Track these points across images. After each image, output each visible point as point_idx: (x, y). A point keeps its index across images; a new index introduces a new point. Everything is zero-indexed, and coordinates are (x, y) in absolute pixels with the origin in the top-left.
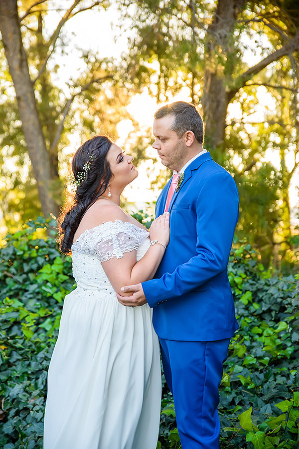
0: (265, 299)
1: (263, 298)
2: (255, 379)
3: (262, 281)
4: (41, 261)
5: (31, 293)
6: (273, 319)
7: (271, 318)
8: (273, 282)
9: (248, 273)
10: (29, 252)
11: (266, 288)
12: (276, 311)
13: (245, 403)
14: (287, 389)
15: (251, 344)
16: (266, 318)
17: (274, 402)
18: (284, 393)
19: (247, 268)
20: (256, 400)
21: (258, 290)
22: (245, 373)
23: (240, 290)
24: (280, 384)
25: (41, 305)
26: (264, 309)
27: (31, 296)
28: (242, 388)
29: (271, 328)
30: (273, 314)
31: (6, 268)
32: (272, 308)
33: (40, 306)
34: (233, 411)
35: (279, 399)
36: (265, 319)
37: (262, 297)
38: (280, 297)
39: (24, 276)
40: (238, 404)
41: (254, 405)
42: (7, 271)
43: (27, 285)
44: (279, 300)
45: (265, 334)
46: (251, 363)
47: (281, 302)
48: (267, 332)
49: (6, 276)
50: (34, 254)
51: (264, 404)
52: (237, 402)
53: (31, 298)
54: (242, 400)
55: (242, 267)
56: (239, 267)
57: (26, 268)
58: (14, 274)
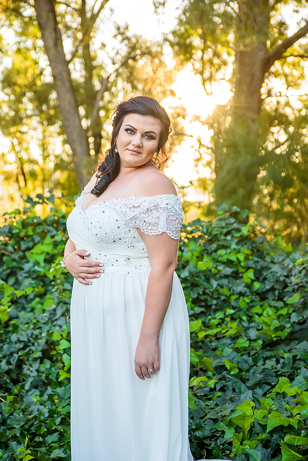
0: (269, 277)
1: (267, 277)
2: (242, 363)
3: (268, 259)
4: (37, 239)
5: (26, 273)
6: (276, 298)
7: (274, 297)
8: (278, 260)
9: (255, 250)
10: (25, 231)
11: (271, 265)
12: (280, 290)
13: (228, 388)
14: (275, 374)
15: (249, 324)
16: (269, 297)
17: (258, 388)
18: (270, 378)
19: (254, 245)
20: (240, 385)
21: (263, 268)
22: (233, 356)
23: (243, 268)
24: (267, 369)
25: (36, 284)
26: (268, 287)
27: (27, 275)
28: (227, 373)
29: (273, 309)
30: (277, 293)
31: (3, 247)
32: (276, 286)
33: (34, 285)
34: (213, 397)
35: (265, 385)
36: (267, 298)
37: (267, 275)
38: (283, 275)
39: (21, 253)
40: (219, 390)
41: (237, 391)
42: (5, 250)
43: (24, 263)
44: (282, 279)
45: (265, 314)
46: (243, 345)
47: (284, 280)
48: (267, 312)
49: (3, 255)
50: (30, 233)
51: (247, 389)
52: (218, 388)
53: (26, 277)
54: (224, 386)
55: (248, 244)
56: (246, 244)
57: (23, 246)
58: (12, 253)
